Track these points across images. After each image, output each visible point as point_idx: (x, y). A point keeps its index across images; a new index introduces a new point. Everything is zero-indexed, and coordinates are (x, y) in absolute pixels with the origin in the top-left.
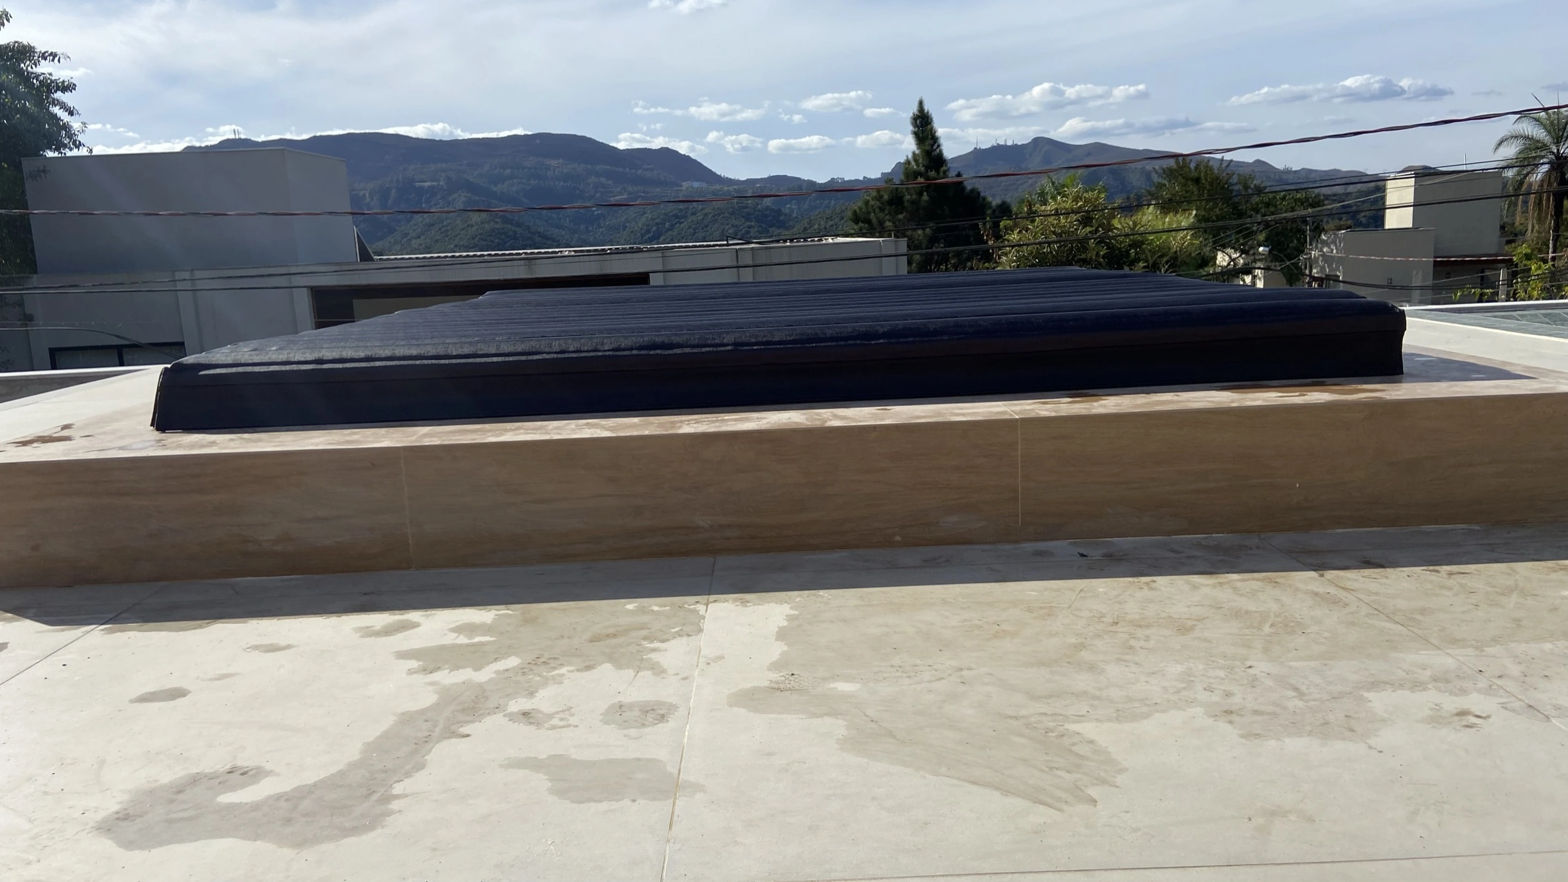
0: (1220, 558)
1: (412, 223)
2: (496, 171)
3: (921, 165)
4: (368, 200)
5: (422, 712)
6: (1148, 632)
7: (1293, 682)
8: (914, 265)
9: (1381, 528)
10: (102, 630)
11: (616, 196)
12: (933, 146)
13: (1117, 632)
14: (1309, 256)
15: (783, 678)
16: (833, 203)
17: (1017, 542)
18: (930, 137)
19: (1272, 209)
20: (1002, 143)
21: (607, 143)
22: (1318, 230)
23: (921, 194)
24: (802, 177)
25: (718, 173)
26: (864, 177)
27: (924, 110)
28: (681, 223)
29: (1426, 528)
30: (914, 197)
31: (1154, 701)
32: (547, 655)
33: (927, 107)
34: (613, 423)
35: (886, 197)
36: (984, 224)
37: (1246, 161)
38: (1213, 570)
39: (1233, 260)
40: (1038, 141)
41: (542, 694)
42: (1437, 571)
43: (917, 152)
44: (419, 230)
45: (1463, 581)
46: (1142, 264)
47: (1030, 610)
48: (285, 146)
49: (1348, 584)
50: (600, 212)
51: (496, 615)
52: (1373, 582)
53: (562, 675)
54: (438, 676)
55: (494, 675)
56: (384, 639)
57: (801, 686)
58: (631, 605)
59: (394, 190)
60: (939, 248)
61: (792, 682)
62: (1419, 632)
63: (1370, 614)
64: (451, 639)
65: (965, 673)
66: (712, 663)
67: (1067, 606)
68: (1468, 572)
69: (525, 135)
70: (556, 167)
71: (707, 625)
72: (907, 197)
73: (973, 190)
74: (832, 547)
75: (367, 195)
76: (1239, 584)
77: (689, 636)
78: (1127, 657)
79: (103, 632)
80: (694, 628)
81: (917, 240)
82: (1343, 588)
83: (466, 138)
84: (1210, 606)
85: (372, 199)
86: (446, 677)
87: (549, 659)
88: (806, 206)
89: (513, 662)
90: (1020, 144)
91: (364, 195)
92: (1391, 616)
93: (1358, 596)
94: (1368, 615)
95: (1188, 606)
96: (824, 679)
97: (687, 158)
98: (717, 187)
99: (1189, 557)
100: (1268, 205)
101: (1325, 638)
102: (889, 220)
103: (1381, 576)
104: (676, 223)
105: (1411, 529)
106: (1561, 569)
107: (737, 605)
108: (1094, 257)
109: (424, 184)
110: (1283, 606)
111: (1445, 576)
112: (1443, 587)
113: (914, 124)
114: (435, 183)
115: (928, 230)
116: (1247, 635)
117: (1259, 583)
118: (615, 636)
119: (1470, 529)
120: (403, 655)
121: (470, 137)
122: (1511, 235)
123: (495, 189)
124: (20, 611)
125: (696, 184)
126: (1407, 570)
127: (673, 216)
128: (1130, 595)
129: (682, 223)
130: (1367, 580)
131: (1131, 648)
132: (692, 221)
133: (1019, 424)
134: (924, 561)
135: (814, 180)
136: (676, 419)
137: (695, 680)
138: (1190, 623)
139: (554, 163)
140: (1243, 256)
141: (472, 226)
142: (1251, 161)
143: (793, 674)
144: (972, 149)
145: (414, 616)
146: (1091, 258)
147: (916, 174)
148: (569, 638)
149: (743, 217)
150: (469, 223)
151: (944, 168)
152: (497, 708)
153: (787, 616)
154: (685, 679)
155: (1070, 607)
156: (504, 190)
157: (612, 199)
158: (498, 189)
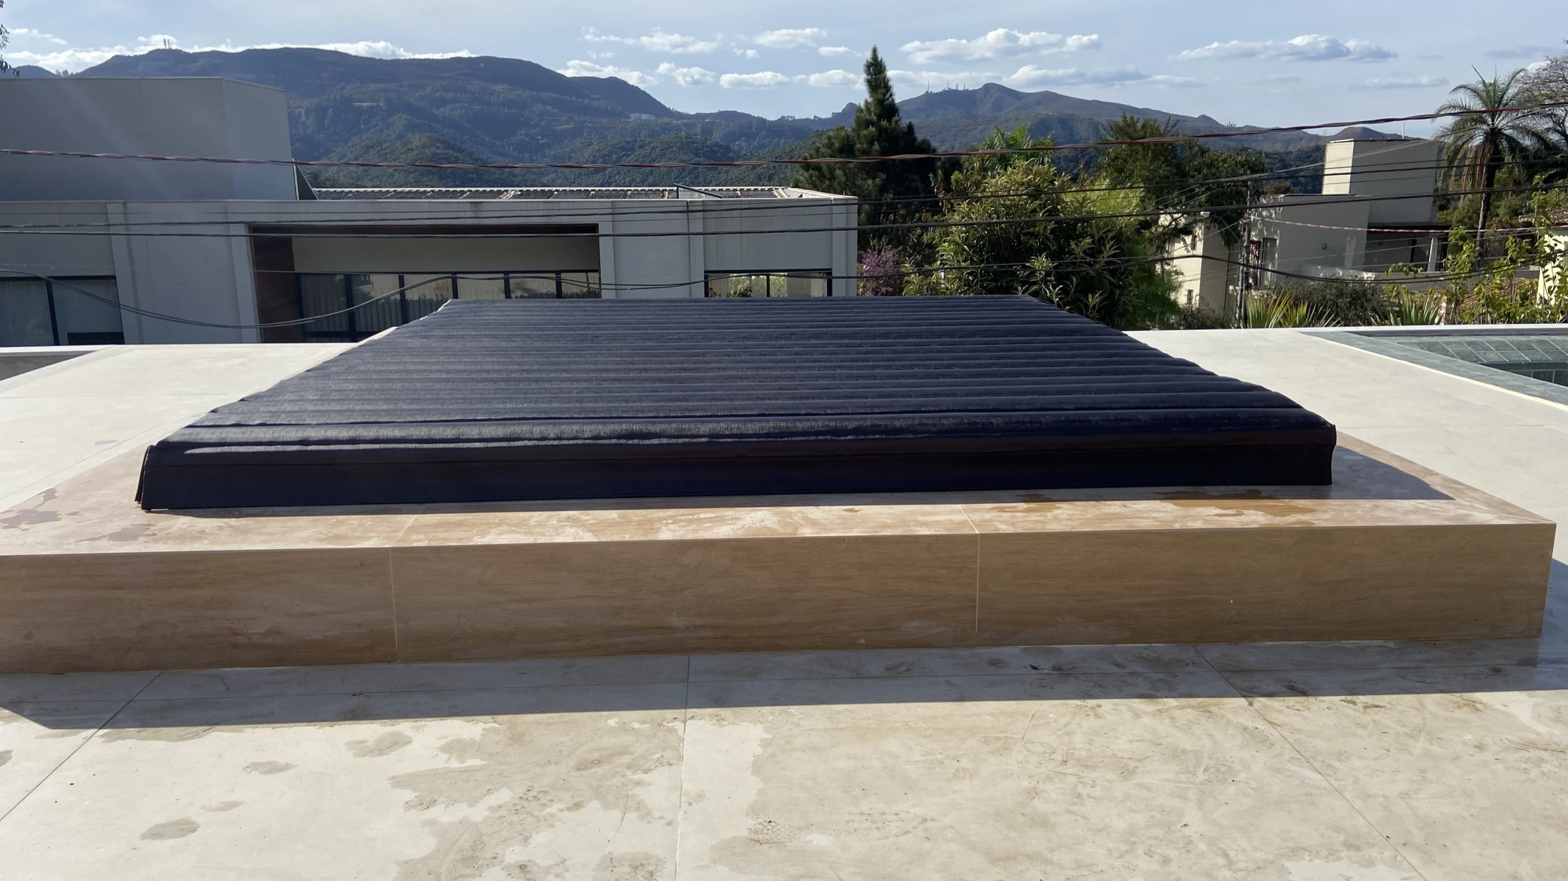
0: (1161, 676)
1: (350, 144)
2: (438, 94)
3: (873, 114)
4: (303, 119)
5: (425, 860)
6: (1094, 775)
7: (1223, 846)
8: (863, 215)
9: (1305, 642)
10: (102, 736)
11: (562, 125)
12: (885, 94)
13: (1066, 774)
14: (1248, 221)
15: (761, 827)
16: (783, 141)
17: (973, 647)
18: (883, 85)
19: (1214, 171)
20: (953, 88)
21: (554, 70)
22: (1258, 194)
23: (871, 143)
24: (753, 114)
25: (667, 106)
26: (815, 117)
27: (877, 58)
28: (628, 156)
29: (1347, 643)
30: (865, 146)
31: (1100, 868)
32: (537, 788)
33: (881, 55)
34: (593, 519)
35: (837, 145)
36: (935, 176)
37: (1192, 116)
38: (1152, 693)
39: (1175, 220)
40: (988, 88)
41: (538, 839)
42: (1354, 703)
43: (870, 100)
44: (357, 152)
45: (1377, 717)
46: (1089, 240)
47: (986, 741)
48: (216, 59)
49: (1274, 716)
50: (545, 141)
51: (484, 730)
52: (1296, 714)
53: (552, 815)
54: (436, 812)
55: (487, 813)
56: (379, 760)
57: (778, 838)
58: (613, 719)
59: (331, 110)
60: (889, 197)
61: (770, 832)
62: (1336, 784)
63: (1292, 758)
64: (441, 762)
65: (929, 824)
66: (694, 804)
67: (1020, 737)
68: (1381, 704)
69: (468, 58)
70: (501, 92)
71: (687, 750)
72: (858, 146)
73: (924, 141)
74: (800, 648)
75: (303, 113)
76: (1177, 713)
77: (671, 765)
78: (1075, 808)
79: (102, 739)
80: (672, 756)
81: (867, 190)
82: (1269, 722)
83: (408, 58)
84: (1150, 741)
85: (308, 118)
86: (444, 814)
87: (540, 792)
88: (755, 144)
89: (504, 796)
90: (971, 89)
91: (300, 113)
92: (1311, 761)
93: (1283, 733)
94: (1291, 760)
95: (1131, 742)
96: (800, 829)
97: (635, 89)
98: (666, 120)
99: (1131, 674)
100: (1210, 166)
101: (1252, 788)
102: (840, 169)
103: (1304, 707)
104: (622, 156)
105: (1332, 644)
106: (1465, 705)
107: (713, 724)
108: (1041, 232)
109: (363, 104)
110: (1215, 744)
111: (1361, 709)
112: (1358, 724)
113: (868, 72)
114: (374, 104)
115: (878, 180)
116: (1183, 782)
117: (1195, 712)
118: (598, 762)
119: (1385, 647)
120: (399, 782)
121: (412, 57)
122: (1444, 201)
123: (437, 112)
124: (18, 707)
125: (644, 117)
126: (1328, 699)
127: (619, 148)
128: (1078, 724)
129: (630, 155)
130: (1292, 712)
131: (1079, 796)
132: (639, 154)
133: (979, 540)
134: (888, 669)
135: (764, 117)
136: (654, 515)
137: (680, 826)
138: (1132, 764)
139: (499, 88)
140: (1185, 216)
141: (413, 150)
142: (1196, 117)
143: (770, 822)
144: (924, 93)
145: (404, 727)
146: (1039, 232)
147: (868, 123)
148: (556, 764)
149: (691, 152)
150: (409, 147)
151: (895, 118)
152: (495, 858)
153: (761, 740)
154: (669, 824)
155: (1023, 738)
156: (446, 114)
157: (558, 128)
158: (440, 112)
